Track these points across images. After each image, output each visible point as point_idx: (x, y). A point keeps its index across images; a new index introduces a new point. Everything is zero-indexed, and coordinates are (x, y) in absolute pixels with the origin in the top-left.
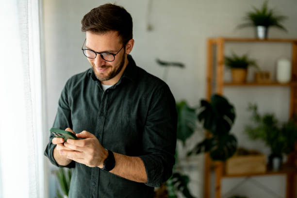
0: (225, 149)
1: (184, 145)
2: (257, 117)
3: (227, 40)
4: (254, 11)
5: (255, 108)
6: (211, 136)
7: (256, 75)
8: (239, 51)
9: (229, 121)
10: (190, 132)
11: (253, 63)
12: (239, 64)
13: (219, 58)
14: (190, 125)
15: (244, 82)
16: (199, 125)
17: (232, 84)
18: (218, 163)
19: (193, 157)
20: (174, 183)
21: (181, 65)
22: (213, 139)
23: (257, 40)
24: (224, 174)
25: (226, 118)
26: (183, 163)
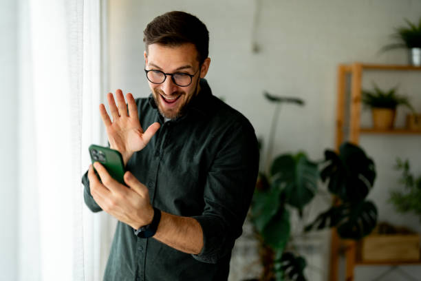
0: (360, 221)
1: (301, 214)
2: (409, 180)
3: (367, 68)
4: (407, 27)
5: (407, 166)
6: (340, 203)
7: (408, 118)
8: (383, 83)
9: (367, 182)
10: (309, 195)
11: (404, 101)
12: (383, 102)
13: (355, 93)
14: (310, 186)
15: (391, 128)
16: (323, 186)
17: (373, 130)
18: (350, 242)
19: (313, 233)
20: (283, 268)
21: (299, 102)
22: (341, 208)
23: (410, 67)
24: (359, 259)
25: (361, 177)
26: (298, 242)
